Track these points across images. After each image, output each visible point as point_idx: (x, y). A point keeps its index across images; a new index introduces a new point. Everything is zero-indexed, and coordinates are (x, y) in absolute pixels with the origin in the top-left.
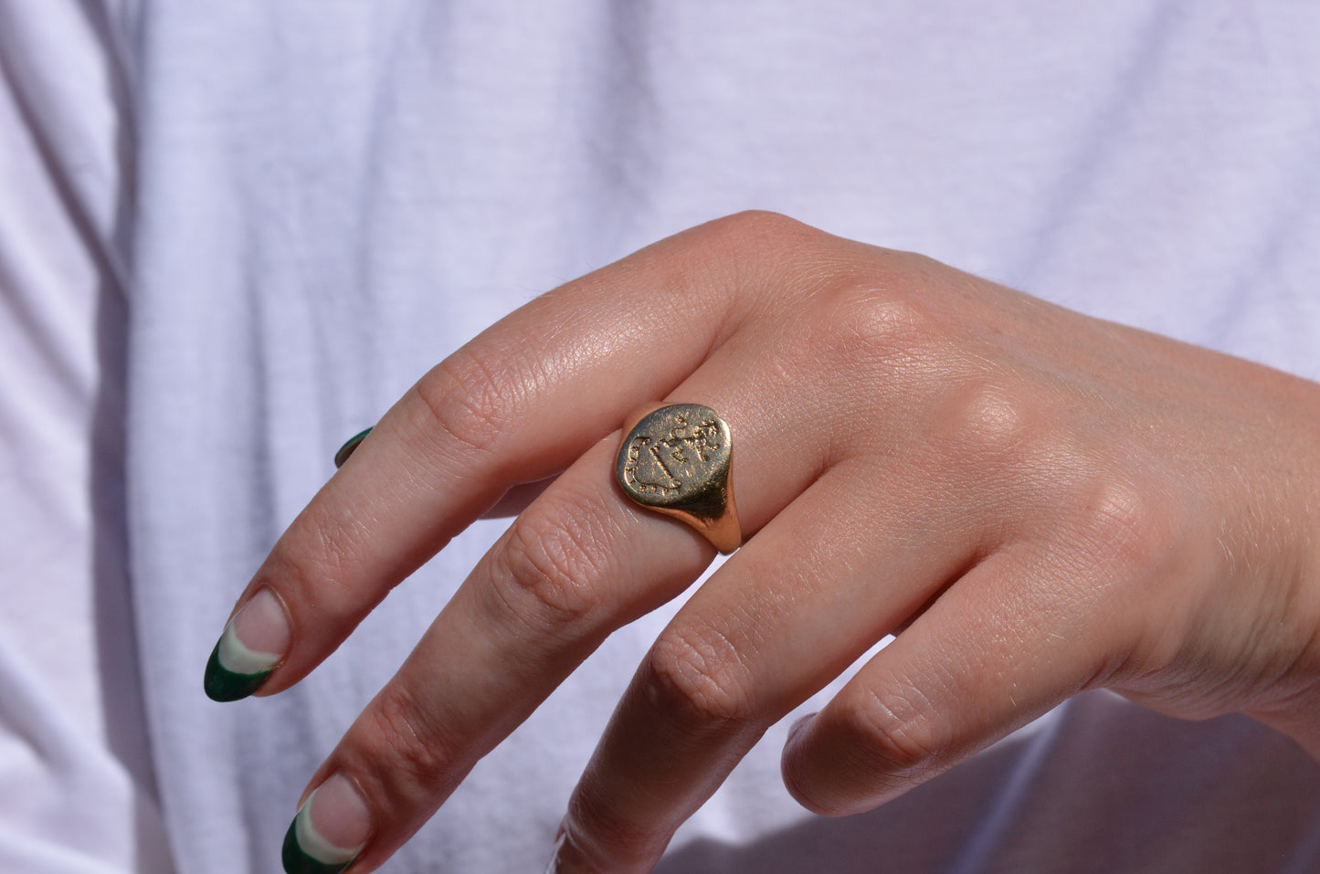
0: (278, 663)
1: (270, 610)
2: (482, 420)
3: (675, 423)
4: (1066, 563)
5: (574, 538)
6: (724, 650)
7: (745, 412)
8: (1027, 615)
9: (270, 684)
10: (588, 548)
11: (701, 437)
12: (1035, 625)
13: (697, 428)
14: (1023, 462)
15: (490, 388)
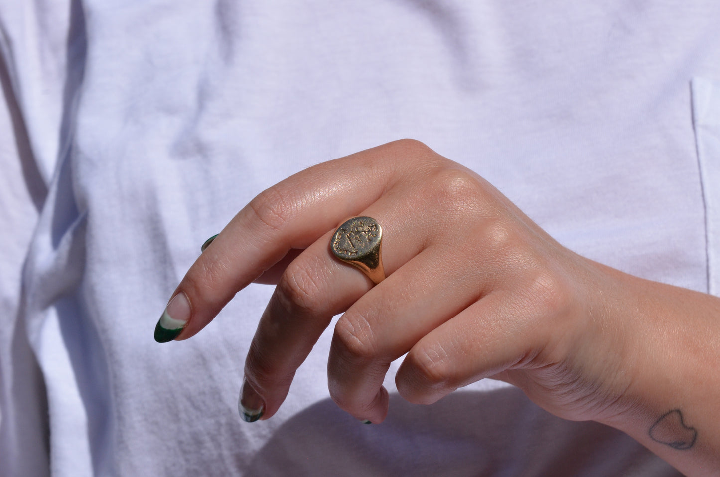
0: (185, 325)
1: (183, 301)
2: (276, 216)
3: (358, 224)
4: (518, 302)
5: (309, 274)
6: (364, 325)
7: (390, 222)
8: (497, 322)
9: (182, 335)
10: (315, 279)
11: (369, 231)
12: (500, 326)
13: (367, 227)
14: (507, 255)
15: (281, 202)
